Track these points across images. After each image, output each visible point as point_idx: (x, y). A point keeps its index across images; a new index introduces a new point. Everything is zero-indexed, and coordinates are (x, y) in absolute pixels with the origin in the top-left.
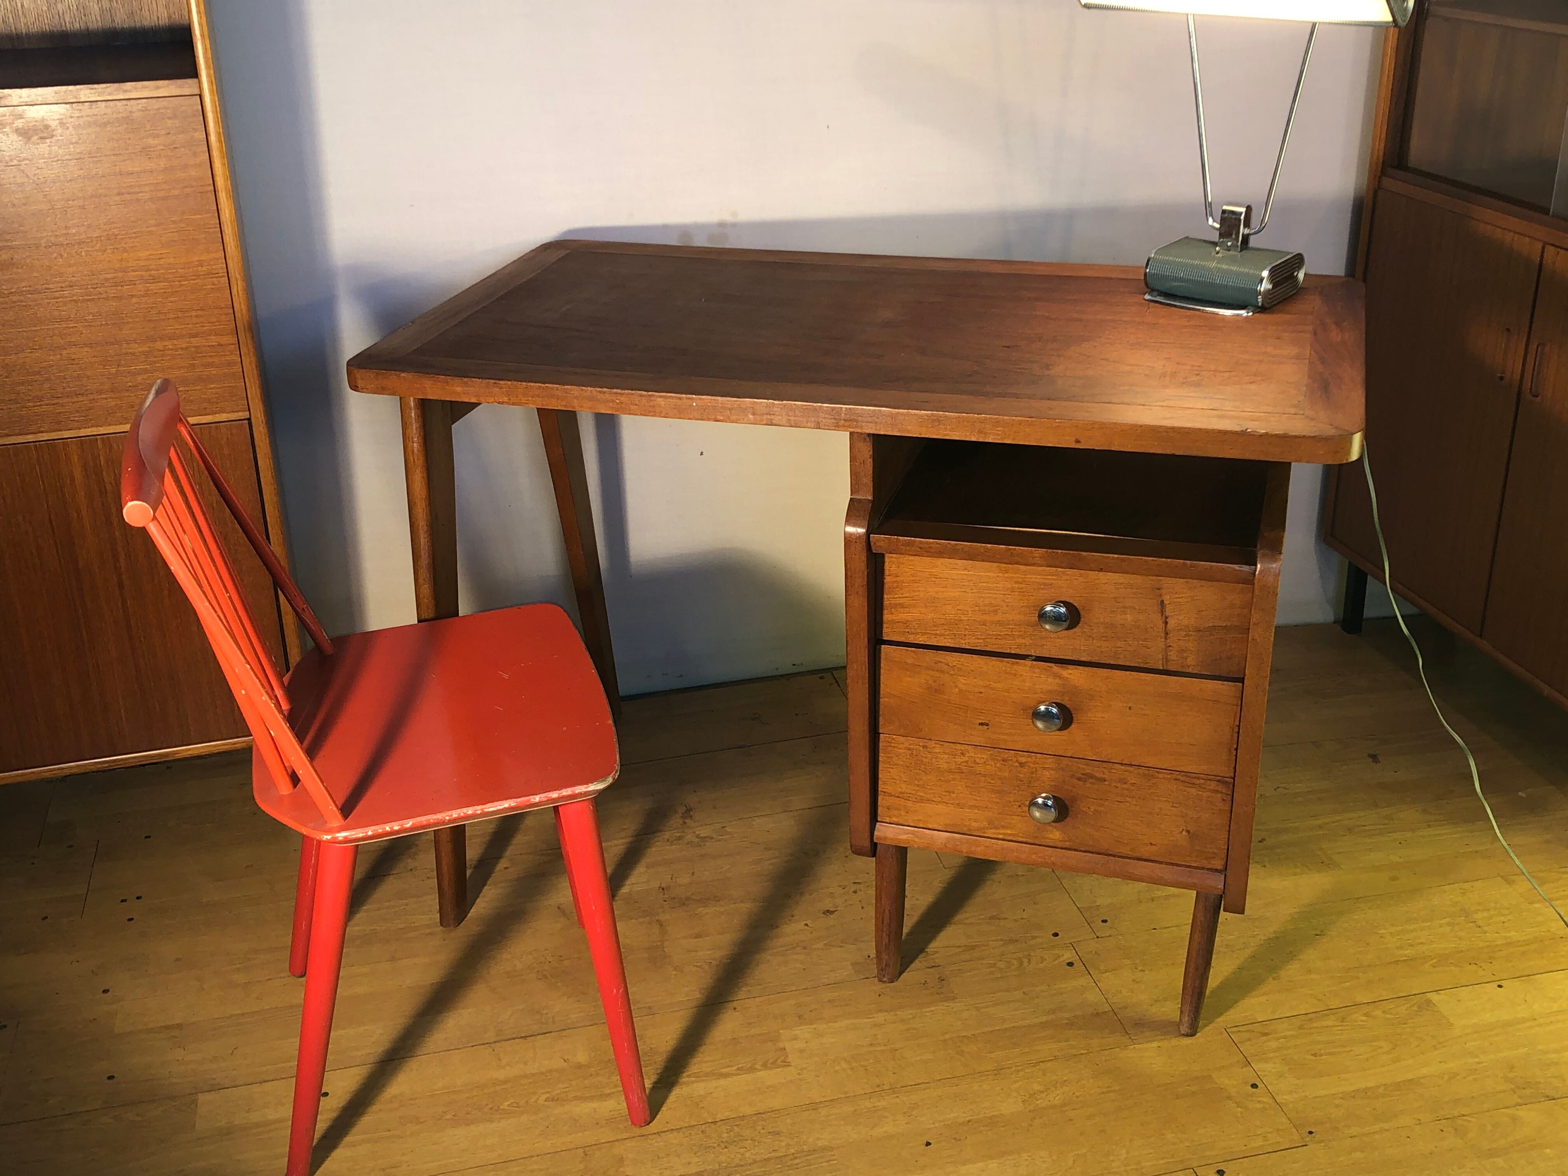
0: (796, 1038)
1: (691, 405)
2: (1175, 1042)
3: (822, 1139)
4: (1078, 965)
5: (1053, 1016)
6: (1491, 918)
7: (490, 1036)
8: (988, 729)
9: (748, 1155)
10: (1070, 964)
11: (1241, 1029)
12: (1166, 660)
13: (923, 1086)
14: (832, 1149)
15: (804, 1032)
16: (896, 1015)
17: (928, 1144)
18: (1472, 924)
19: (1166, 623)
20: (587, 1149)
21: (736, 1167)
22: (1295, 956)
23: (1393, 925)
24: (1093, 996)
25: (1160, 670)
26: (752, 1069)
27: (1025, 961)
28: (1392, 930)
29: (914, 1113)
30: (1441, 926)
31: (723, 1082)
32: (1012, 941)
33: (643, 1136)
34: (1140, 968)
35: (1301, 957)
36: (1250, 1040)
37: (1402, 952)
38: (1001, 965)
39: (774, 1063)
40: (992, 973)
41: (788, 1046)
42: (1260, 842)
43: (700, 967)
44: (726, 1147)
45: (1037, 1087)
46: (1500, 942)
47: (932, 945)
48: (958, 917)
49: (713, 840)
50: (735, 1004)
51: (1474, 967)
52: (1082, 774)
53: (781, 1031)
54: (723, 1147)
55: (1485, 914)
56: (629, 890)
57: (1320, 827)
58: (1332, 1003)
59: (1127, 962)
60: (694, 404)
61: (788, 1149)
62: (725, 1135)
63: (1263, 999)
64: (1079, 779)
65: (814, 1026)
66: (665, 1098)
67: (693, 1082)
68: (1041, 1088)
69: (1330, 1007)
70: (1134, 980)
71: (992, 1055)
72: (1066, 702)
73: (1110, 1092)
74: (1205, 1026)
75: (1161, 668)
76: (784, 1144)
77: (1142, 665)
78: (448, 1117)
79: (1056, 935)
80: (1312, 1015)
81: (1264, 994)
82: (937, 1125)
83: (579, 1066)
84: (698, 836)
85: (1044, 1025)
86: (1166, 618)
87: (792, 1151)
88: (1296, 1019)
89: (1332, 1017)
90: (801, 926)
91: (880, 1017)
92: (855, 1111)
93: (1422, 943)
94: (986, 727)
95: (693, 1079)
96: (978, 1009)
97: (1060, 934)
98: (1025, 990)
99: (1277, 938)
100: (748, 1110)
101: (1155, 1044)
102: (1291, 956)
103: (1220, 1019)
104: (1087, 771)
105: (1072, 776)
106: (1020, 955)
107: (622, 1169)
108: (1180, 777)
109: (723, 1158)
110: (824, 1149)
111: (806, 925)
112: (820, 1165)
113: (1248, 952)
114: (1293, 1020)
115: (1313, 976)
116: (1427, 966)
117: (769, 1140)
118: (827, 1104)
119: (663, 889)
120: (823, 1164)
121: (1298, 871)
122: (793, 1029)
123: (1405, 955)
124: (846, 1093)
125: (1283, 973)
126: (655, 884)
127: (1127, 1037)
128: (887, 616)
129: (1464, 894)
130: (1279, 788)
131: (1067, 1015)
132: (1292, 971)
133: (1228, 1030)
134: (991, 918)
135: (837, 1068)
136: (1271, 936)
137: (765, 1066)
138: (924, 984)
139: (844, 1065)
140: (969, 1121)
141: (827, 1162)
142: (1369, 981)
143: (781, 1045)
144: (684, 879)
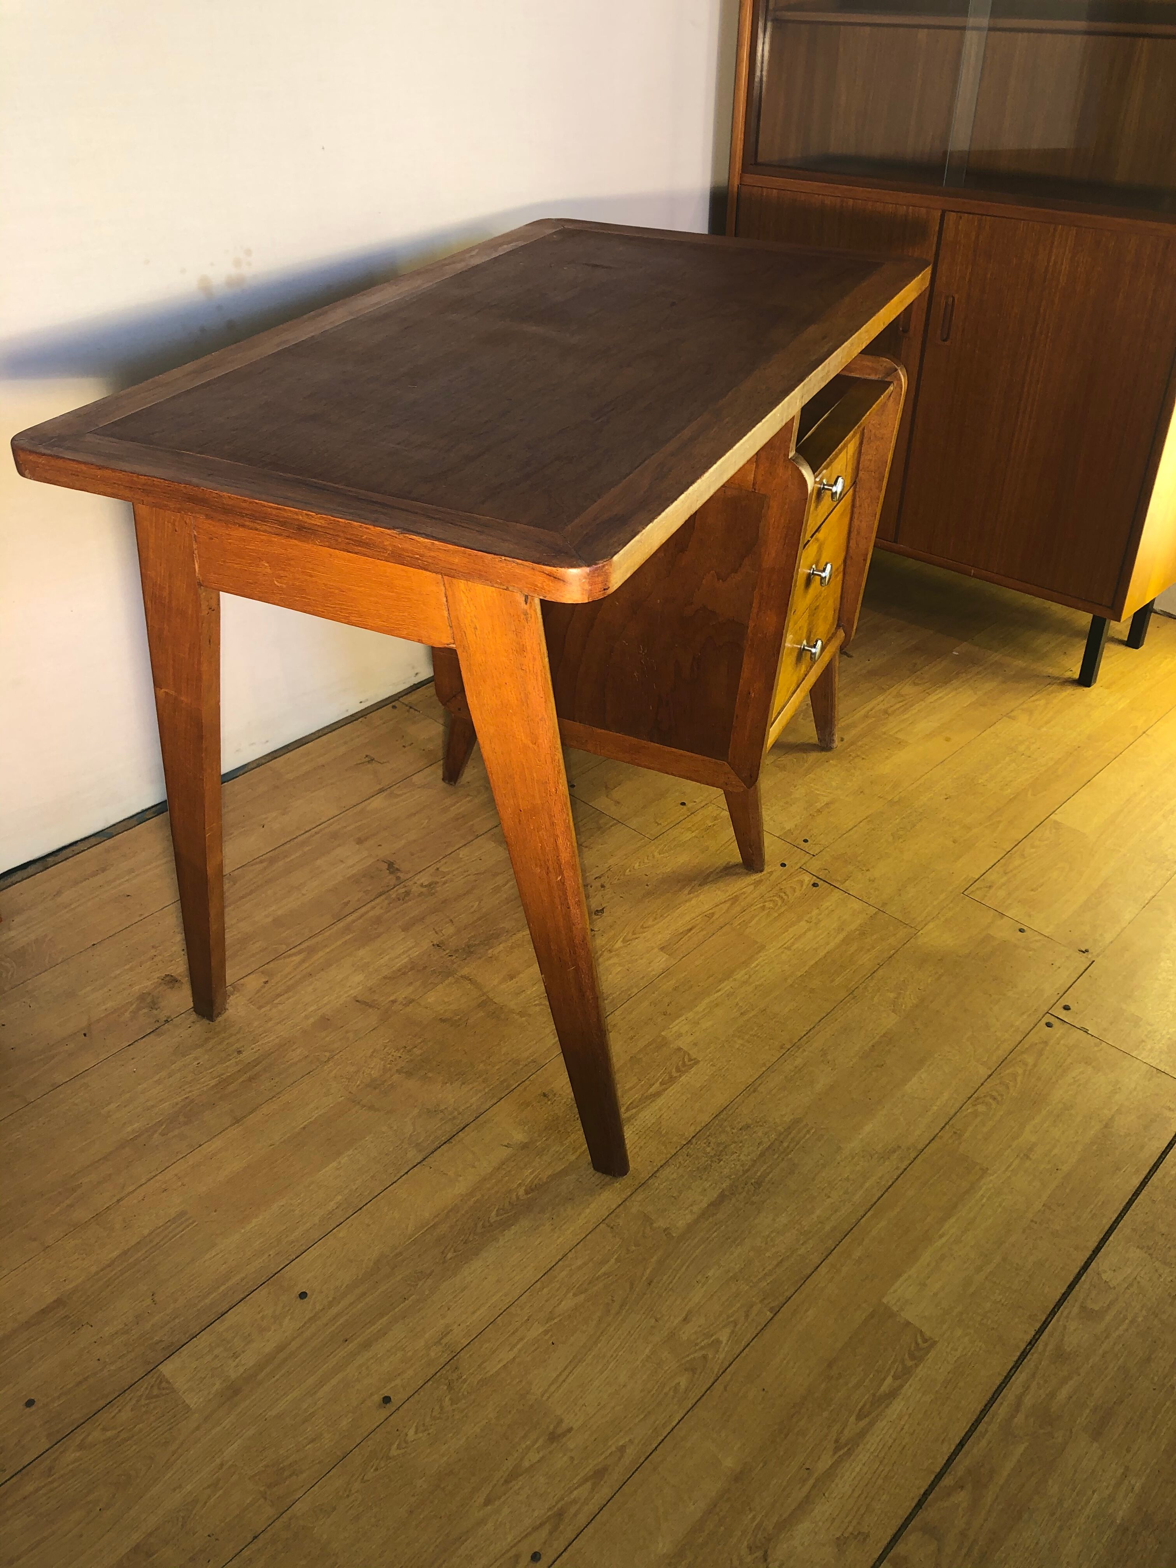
0: (680, 1034)
3: (785, 1115)
4: (820, 883)
7: (413, 1155)
9: (742, 1157)
10: (815, 885)
14: (800, 1120)
15: (680, 1026)
16: (735, 980)
20: (606, 1221)
26: (673, 1079)
29: (829, 1058)
31: (660, 1101)
34: (864, 869)
39: (684, 1065)
40: (768, 915)
41: (680, 1043)
44: (719, 1160)
45: (890, 996)
49: (440, 884)
53: (663, 1033)
54: (717, 1161)
56: (408, 958)
59: (852, 867)
61: (768, 1137)
62: (708, 1149)
65: (684, 1017)
67: (637, 1113)
68: (894, 994)
76: (760, 1134)
78: (449, 1255)
82: (854, 1060)
83: (525, 1146)
87: (773, 1137)
92: (786, 1077)
95: (634, 1111)
96: (789, 948)
98: (806, 918)
106: (774, 891)
107: (655, 1225)
109: (726, 1171)
110: (795, 1122)
112: (805, 1139)
117: (747, 1136)
118: (759, 1081)
119: (438, 945)
120: (806, 1137)
124: (764, 1065)
126: (426, 945)
137: (680, 1071)
139: (739, 1041)
140: (873, 1047)
141: (808, 1133)
144: (450, 930)
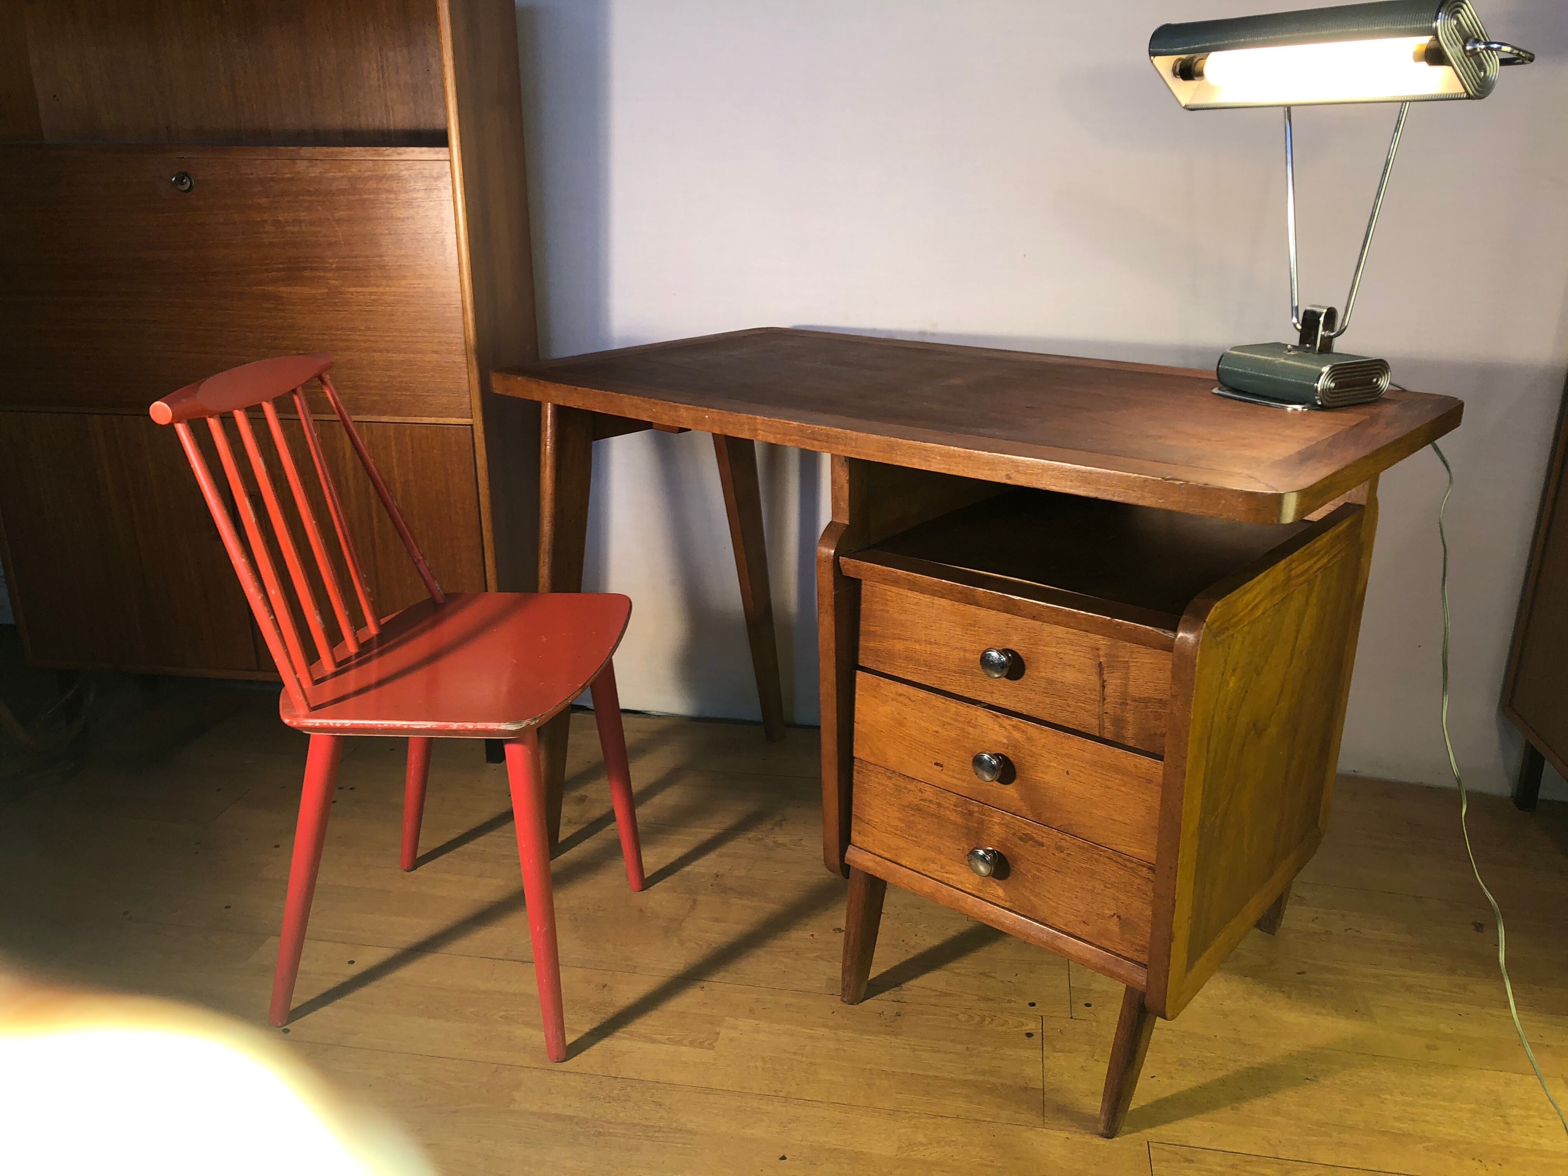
0: (735, 1028)
1: (704, 418)
2: (1088, 1138)
3: (694, 1122)
4: (1037, 1038)
5: (981, 1078)
6: (1527, 1117)
7: (500, 953)
8: (942, 770)
9: (622, 1115)
10: (1029, 1035)
11: (1167, 1147)
12: (1101, 727)
13: (815, 1104)
14: (696, 1134)
15: (747, 1024)
16: (836, 1034)
17: (783, 1158)
18: (1499, 1118)
19: (1104, 687)
20: (501, 1067)
21: (604, 1122)
22: (1269, 1093)
23: (1402, 1094)
24: (1032, 1071)
25: (1097, 736)
26: (679, 1043)
27: (988, 1020)
28: (1399, 1098)
29: (790, 1126)
30: (1461, 1110)
31: (648, 1046)
32: (987, 999)
33: (551, 1070)
34: (1096, 1058)
35: (1276, 1096)
36: (1168, 1161)
37: (1398, 1124)
38: (962, 1017)
39: (701, 1043)
40: (949, 1022)
41: (723, 1032)
42: (1298, 973)
43: (700, 945)
44: (609, 1102)
45: (921, 1138)
46: (1524, 1146)
47: (911, 983)
48: (952, 965)
49: (785, 848)
50: (705, 984)
51: (1475, 1164)
52: (1023, 834)
53: (727, 1018)
54: (607, 1101)
55: (1522, 1112)
57: (1375, 976)
58: (1284, 1153)
59: (1087, 1048)
60: (707, 417)
61: (659, 1121)
62: (616, 1092)
63: (1208, 1125)
64: (1021, 839)
65: (757, 1022)
66: (593, 1044)
67: (625, 1038)
68: (923, 1140)
69: (1279, 1156)
70: (1082, 1067)
71: (900, 1096)
72: (1010, 754)
73: (990, 1166)
74: (1126, 1133)
75: (1098, 735)
76: (658, 1115)
77: (1080, 729)
79: (1032, 1004)
80: (1254, 1158)
81: (1212, 1121)
82: (803, 1143)
84: (775, 842)
85: (965, 1083)
86: (1104, 681)
87: (661, 1124)
88: (1234, 1156)
89: (1276, 1167)
90: (807, 935)
91: (821, 1031)
92: (740, 1106)
93: (1427, 1122)
94: (941, 768)
95: (626, 1036)
96: (914, 1050)
97: (1036, 1005)
98: (969, 1046)
99: (1260, 1069)
100: (649, 1076)
101: (1065, 1134)
102: (1266, 1092)
103: (1149, 1131)
104: (1027, 832)
105: (1014, 834)
106: (986, 1013)
107: (514, 1093)
108: (1113, 856)
110: (690, 1132)
111: (812, 935)
112: (676, 1145)
113: (1221, 1074)
114: (1231, 1157)
115: (1278, 1118)
116: (1420, 1146)
117: (648, 1108)
118: (720, 1092)
119: (717, 876)
120: (679, 1145)
121: (1324, 1011)
122: (739, 1019)
123: (1399, 1129)
125: (1246, 1106)
126: (714, 871)
127: (1042, 1118)
128: (862, 643)
129: (1507, 1085)
130: (1350, 929)
131: (993, 1080)
132: (1260, 1106)
133: (1150, 1144)
134: (981, 974)
135: (751, 1064)
136: (1255, 1066)
137: (692, 1043)
138: (880, 1014)
139: (759, 1064)
140: (835, 1149)
141: (684, 1144)
142: (1341, 1142)
143: (718, 1029)
144: (739, 873)
